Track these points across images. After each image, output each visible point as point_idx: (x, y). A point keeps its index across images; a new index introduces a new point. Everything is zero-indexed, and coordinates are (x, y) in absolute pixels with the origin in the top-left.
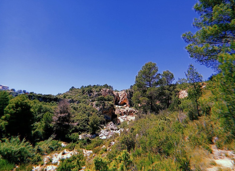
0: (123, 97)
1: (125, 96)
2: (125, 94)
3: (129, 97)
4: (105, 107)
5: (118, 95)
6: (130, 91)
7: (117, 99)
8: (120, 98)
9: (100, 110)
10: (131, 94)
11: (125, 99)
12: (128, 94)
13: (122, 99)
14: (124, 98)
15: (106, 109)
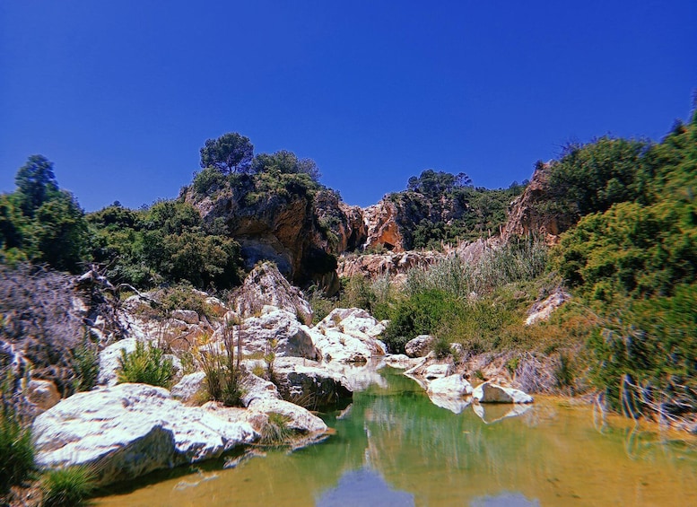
0: (381, 222)
1: (387, 216)
2: (388, 209)
3: (404, 219)
4: (253, 196)
5: (360, 218)
6: (406, 197)
7: (354, 230)
8: (367, 228)
9: (217, 212)
10: (412, 209)
11: (387, 228)
12: (399, 208)
13: (376, 230)
14: (384, 225)
15: (254, 206)
